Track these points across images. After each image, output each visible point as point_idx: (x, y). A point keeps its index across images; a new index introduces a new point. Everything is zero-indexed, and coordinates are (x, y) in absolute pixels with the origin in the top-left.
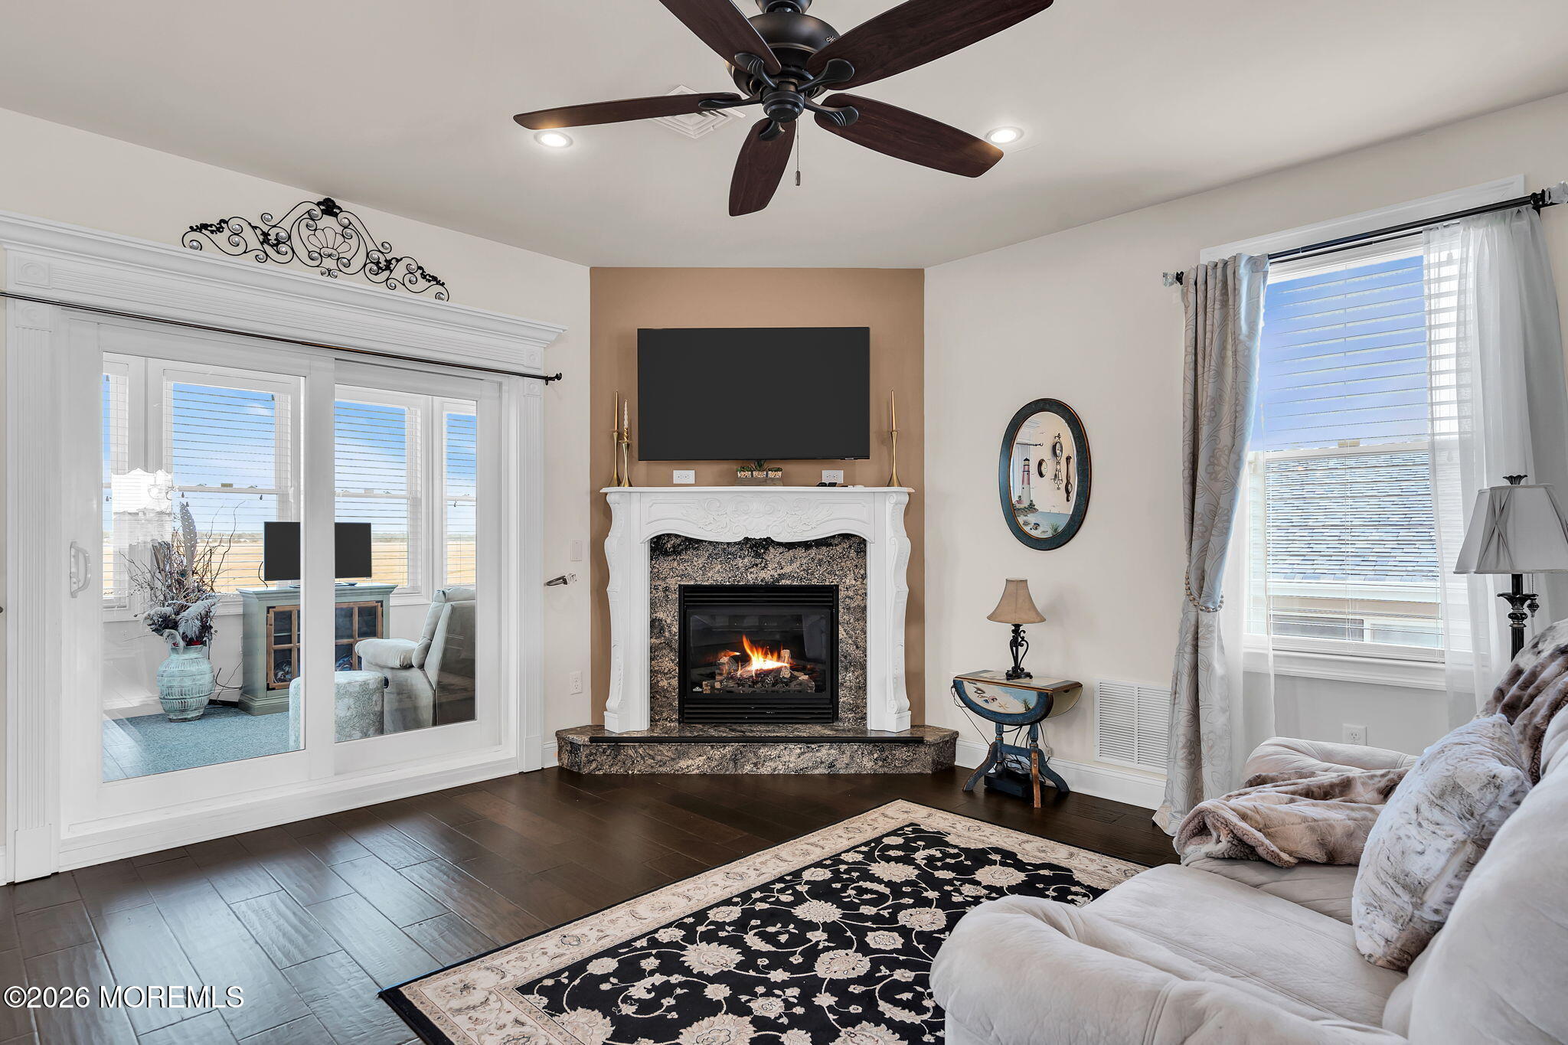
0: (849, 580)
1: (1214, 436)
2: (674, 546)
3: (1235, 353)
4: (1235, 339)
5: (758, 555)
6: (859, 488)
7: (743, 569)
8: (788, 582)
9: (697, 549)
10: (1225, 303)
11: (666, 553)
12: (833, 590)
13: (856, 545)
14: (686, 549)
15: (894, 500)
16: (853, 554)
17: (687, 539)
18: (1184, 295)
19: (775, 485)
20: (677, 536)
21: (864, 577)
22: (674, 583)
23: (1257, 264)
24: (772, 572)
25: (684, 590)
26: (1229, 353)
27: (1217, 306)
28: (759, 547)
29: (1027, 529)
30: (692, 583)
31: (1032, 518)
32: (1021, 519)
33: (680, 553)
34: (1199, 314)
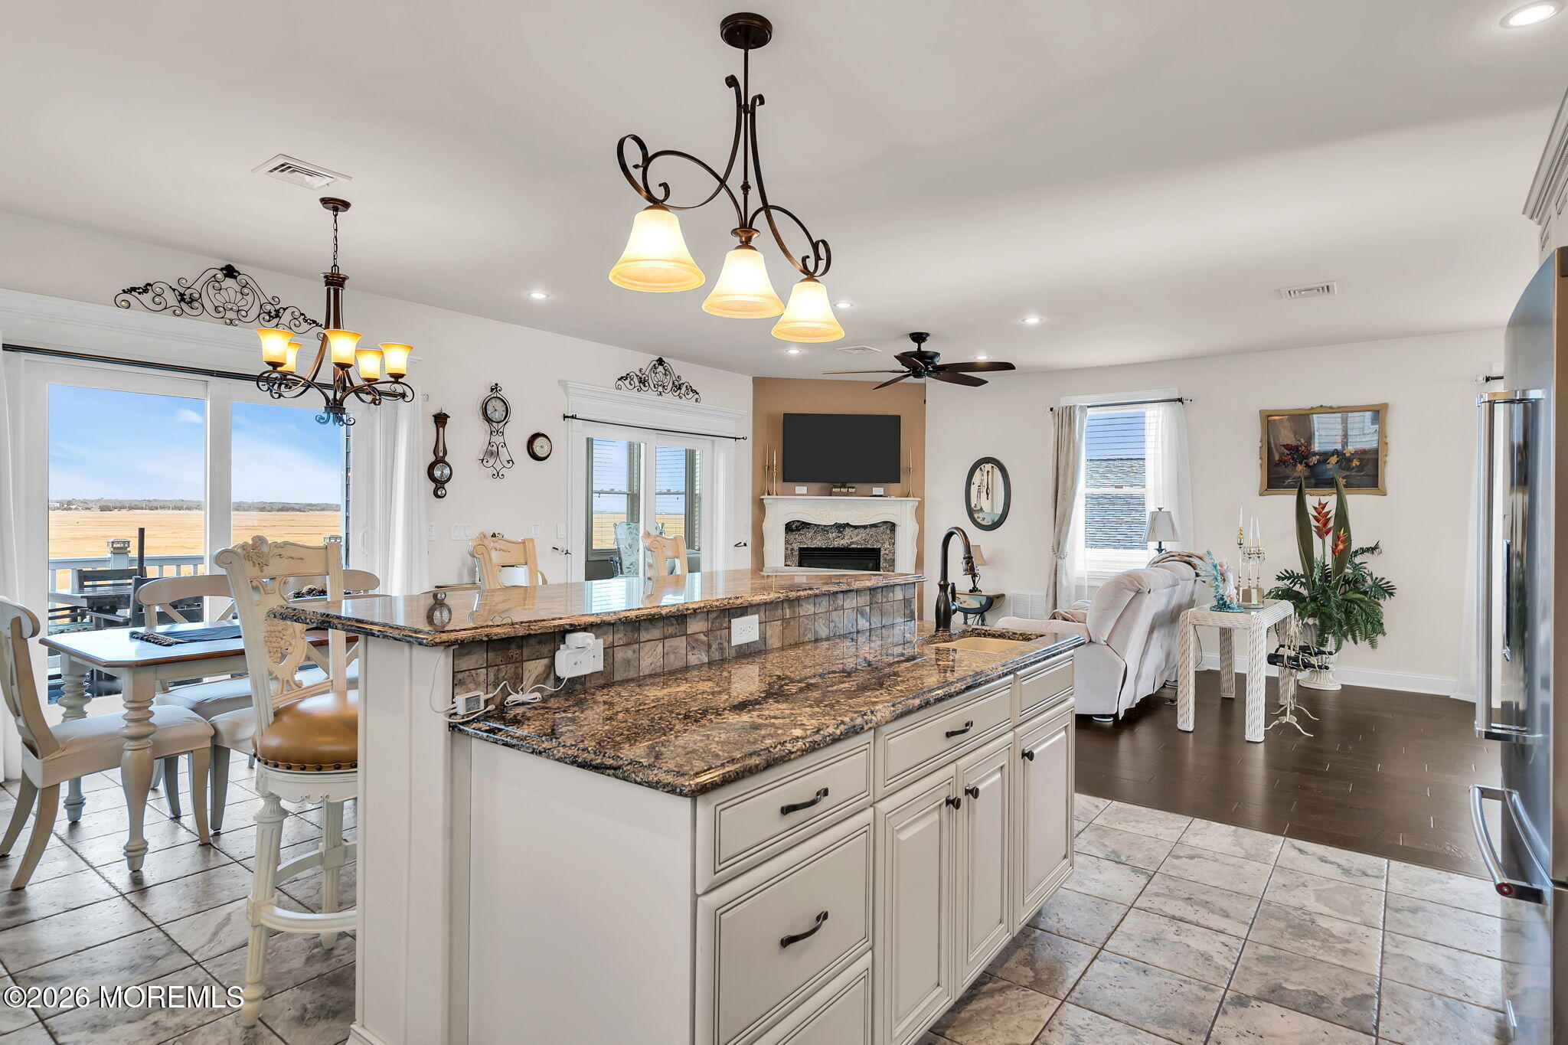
0: (887, 545)
1: (1065, 482)
2: (796, 526)
3: (1074, 447)
4: (1074, 441)
5: (840, 532)
6: (893, 498)
7: (832, 539)
8: (855, 546)
9: (809, 528)
10: (1070, 424)
11: (792, 530)
12: (878, 550)
13: (892, 526)
14: (803, 528)
15: (911, 504)
16: (888, 532)
17: (803, 522)
18: (1054, 417)
19: (852, 496)
20: (798, 521)
21: (894, 544)
22: (796, 546)
23: (1083, 409)
24: (847, 541)
25: (801, 549)
26: (1071, 446)
27: (1067, 425)
28: (840, 527)
29: (979, 520)
30: (806, 546)
31: (981, 515)
32: (976, 516)
33: (799, 530)
34: (1060, 427)
